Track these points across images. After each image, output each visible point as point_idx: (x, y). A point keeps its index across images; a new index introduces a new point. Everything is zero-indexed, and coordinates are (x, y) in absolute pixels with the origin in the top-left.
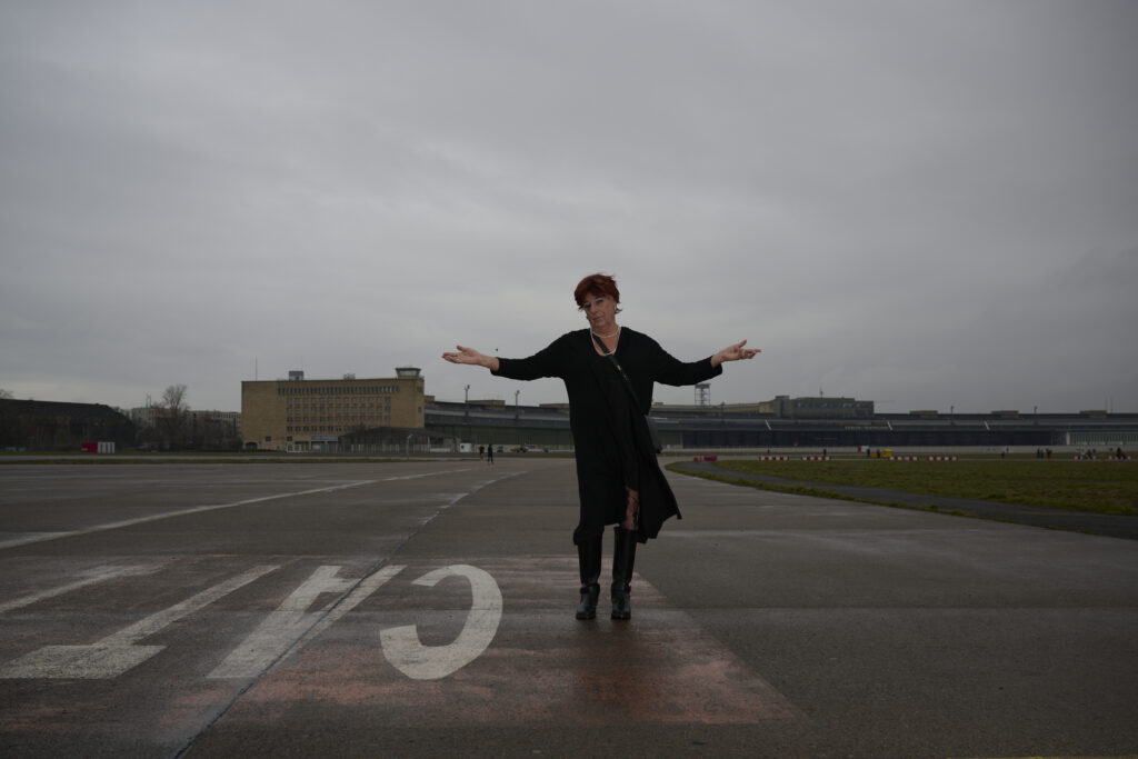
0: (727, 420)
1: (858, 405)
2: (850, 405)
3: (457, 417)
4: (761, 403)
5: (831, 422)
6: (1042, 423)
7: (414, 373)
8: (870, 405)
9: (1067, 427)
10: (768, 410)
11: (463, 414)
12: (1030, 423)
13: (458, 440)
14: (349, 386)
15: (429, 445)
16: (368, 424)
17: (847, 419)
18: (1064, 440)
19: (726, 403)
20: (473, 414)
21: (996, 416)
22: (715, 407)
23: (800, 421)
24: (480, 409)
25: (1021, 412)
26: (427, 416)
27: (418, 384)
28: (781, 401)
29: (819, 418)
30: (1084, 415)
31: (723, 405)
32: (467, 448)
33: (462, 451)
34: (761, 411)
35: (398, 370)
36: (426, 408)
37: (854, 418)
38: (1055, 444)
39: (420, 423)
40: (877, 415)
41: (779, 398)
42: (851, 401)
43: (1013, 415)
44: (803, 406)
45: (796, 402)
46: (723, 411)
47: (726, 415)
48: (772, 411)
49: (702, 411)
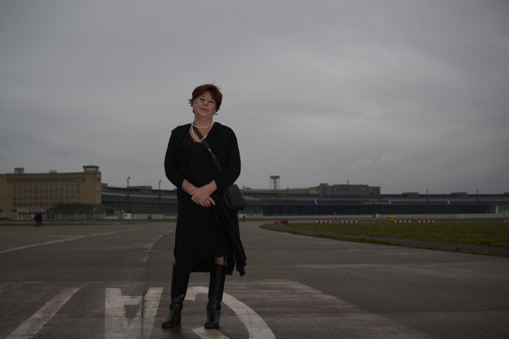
0: (291, 199)
1: (371, 189)
2: (366, 189)
3: (121, 197)
4: (311, 188)
5: (354, 199)
6: (481, 200)
7: (95, 169)
8: (378, 189)
9: (496, 202)
10: (315, 192)
11: (125, 195)
12: (474, 200)
13: (123, 211)
14: (53, 177)
15: (105, 215)
16: (65, 201)
17: (364, 197)
18: (494, 210)
19: (290, 188)
20: (131, 195)
21: (454, 195)
22: (283, 191)
23: (335, 199)
24: (136, 192)
25: (468, 193)
26: (103, 196)
27: (98, 176)
28: (324, 187)
29: (347, 197)
30: (506, 195)
31: (288, 189)
32: (129, 216)
33: (126, 218)
34: (312, 192)
35: (85, 167)
36: (102, 191)
37: (370, 197)
38: (489, 212)
39: (98, 201)
40: (382, 195)
41: (322, 185)
42: (366, 186)
43: (464, 195)
44: (337, 190)
45: (333, 187)
46: (288, 193)
47: (290, 195)
48: (318, 193)
49: (275, 193)
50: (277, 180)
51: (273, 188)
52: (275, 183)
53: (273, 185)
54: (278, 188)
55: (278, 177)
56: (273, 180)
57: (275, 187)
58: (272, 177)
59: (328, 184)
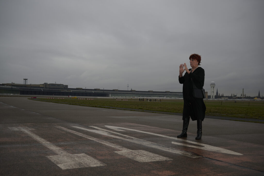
0: (32, 88)
1: (64, 86)
2: (62, 86)
4: (40, 84)
5: (57, 90)
6: (105, 92)
8: (67, 86)
9: (110, 93)
10: (42, 86)
17: (61, 89)
18: (109, 95)
19: (32, 84)
21: (95, 90)
22: (29, 85)
23: (50, 89)
28: (46, 84)
29: (55, 89)
30: (114, 90)
31: (31, 84)
34: (40, 86)
37: (64, 89)
38: (107, 96)
40: (68, 88)
41: (45, 83)
42: (63, 85)
43: (99, 90)
44: (51, 85)
45: (49, 84)
46: (31, 86)
47: (31, 87)
48: (43, 86)
49: (25, 86)
50: (26, 80)
51: (24, 84)
52: (25, 82)
53: (24, 82)
54: (26, 84)
55: (27, 79)
56: (24, 80)
57: (25, 83)
58: (24, 79)
59: (47, 83)
